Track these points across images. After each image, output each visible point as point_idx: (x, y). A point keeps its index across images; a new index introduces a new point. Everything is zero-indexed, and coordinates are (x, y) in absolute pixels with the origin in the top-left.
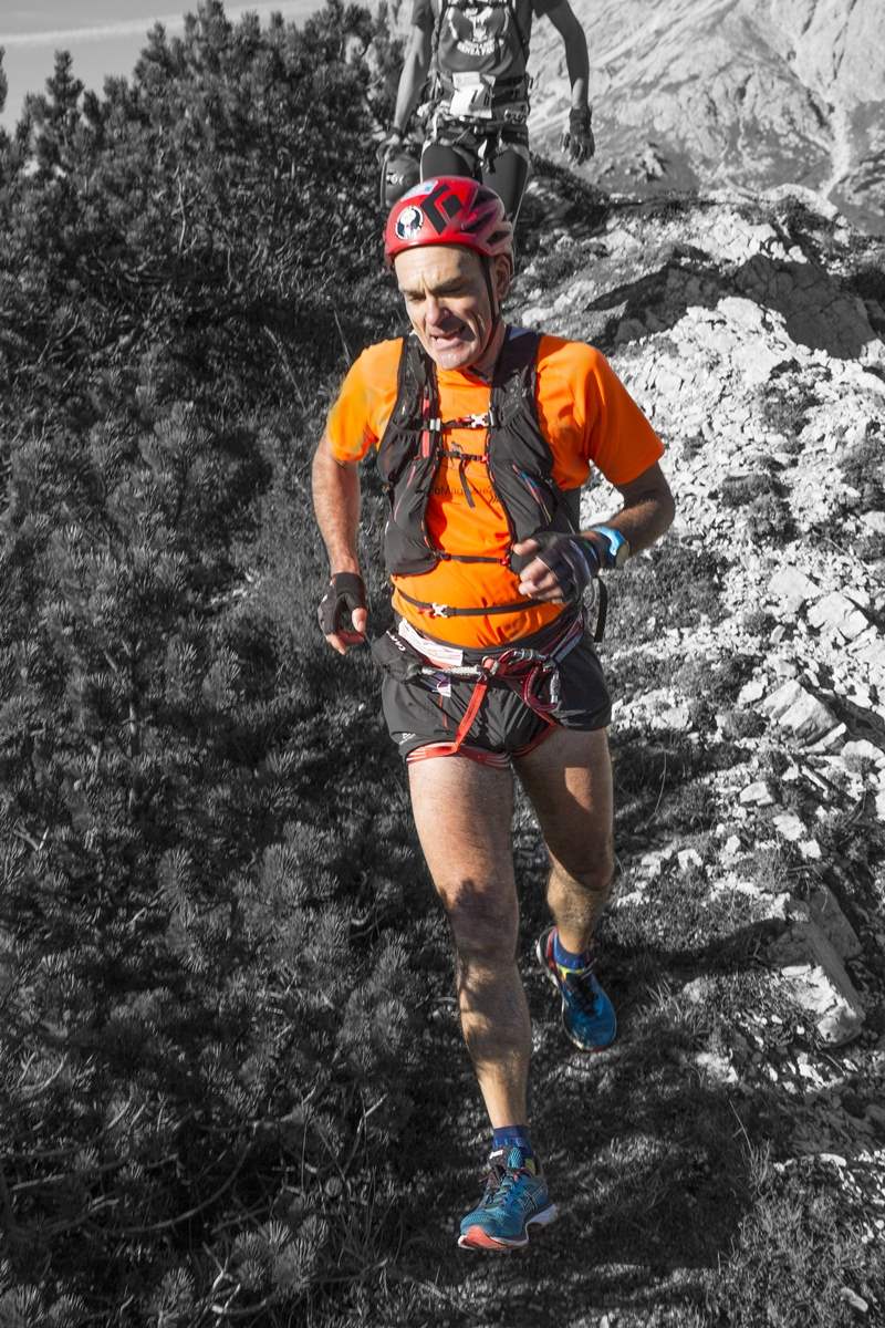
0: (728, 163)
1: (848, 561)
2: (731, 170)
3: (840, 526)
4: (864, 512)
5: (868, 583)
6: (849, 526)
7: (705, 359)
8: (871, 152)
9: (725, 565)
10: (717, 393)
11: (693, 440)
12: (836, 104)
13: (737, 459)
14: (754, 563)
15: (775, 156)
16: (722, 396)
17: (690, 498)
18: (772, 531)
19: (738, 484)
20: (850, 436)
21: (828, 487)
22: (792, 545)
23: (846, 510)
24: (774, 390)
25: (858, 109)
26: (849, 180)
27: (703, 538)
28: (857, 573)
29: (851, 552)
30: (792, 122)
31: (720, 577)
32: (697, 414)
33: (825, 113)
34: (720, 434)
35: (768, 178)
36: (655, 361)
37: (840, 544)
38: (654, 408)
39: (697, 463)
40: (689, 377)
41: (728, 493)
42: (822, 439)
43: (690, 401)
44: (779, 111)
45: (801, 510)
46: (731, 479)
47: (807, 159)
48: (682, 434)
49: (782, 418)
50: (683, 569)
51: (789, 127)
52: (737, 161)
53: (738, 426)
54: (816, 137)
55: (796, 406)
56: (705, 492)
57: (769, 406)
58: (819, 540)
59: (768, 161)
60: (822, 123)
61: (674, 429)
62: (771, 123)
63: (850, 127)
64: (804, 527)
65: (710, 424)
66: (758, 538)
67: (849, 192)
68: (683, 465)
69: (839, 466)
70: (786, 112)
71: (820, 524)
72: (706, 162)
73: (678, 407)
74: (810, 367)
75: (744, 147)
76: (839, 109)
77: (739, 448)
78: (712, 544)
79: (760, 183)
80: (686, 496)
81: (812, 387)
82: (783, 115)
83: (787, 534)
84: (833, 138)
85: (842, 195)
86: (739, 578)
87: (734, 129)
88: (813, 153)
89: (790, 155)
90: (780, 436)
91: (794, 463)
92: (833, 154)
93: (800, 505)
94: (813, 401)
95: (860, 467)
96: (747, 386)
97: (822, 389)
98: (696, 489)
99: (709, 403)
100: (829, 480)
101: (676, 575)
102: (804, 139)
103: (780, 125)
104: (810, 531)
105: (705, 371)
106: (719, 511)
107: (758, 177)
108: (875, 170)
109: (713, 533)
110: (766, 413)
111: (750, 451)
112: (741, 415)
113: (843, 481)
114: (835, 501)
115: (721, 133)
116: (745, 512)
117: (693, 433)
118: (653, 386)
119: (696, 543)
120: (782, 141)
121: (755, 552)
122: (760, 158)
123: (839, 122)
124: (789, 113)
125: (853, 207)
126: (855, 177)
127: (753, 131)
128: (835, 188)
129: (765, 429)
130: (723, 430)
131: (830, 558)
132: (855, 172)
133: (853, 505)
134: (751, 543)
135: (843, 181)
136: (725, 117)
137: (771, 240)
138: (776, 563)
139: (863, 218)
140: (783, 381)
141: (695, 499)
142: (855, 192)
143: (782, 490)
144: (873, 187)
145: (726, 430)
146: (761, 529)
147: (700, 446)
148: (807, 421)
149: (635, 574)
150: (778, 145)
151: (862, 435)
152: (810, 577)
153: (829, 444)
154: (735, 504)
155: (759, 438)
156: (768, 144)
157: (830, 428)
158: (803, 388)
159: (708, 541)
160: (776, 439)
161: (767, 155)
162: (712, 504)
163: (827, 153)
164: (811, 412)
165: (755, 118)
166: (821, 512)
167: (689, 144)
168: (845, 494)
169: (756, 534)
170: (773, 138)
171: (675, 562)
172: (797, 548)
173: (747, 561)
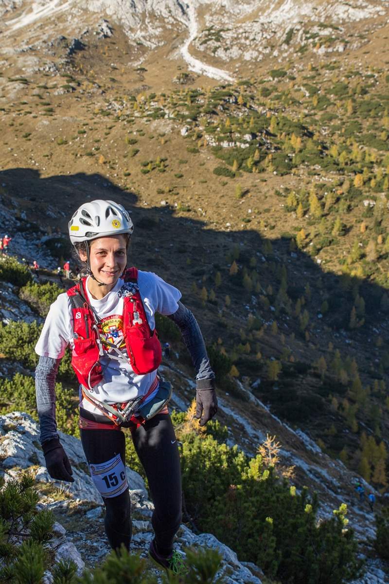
0: (142, 30)
2: (143, 33)
8: (207, 27)
12: (190, 4)
15: (163, 27)
25: (199, 6)
26: (197, 40)
30: (170, 12)
33: (185, 8)
35: (160, 37)
44: (164, 7)
47: (178, 29)
51: (169, 14)
52: (146, 29)
54: (181, 19)
59: (160, 30)
60: (184, 13)
62: (161, 12)
63: (196, 15)
67: (198, 44)
70: (167, 7)
72: (131, 29)
75: (149, 23)
76: (191, 6)
79: (157, 40)
82: (166, 8)
84: (189, 20)
85: (195, 46)
87: (144, 14)
88: (181, 26)
89: (169, 27)
92: (189, 27)
102: (176, 20)
103: (165, 13)
107: (156, 37)
108: (209, 35)
115: (138, 16)
120: (166, 20)
122: (156, 28)
123: (191, 12)
124: (168, 7)
125: (200, 51)
126: (200, 38)
127: (153, 15)
128: (191, 43)
132: (200, 35)
135: (195, 39)
136: (139, 8)
139: (204, 57)
142: (201, 44)
144: (208, 43)
150: (164, 22)
156: (160, 22)
161: (159, 27)
163: (187, 27)
165: (153, 9)
167: (123, 21)
170: (162, 19)
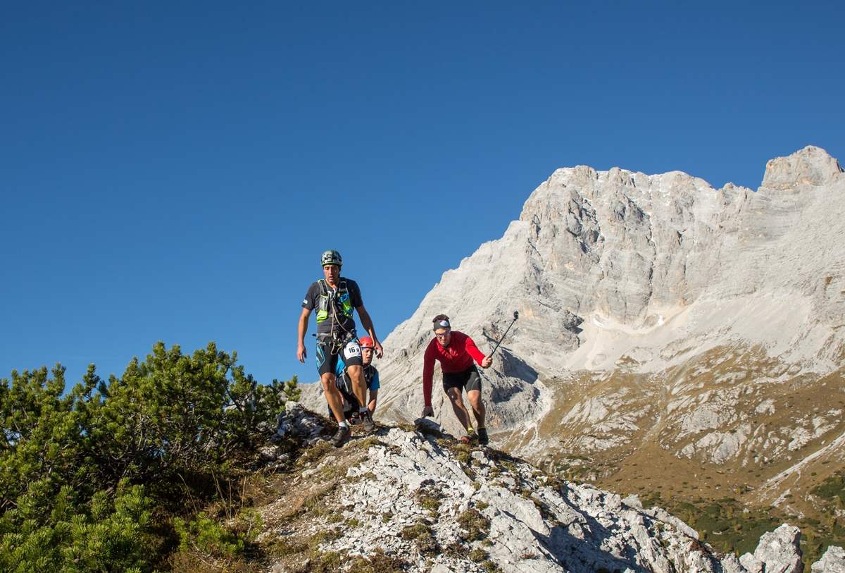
1: (467, 561)
3: (461, 546)
4: (472, 541)
5: (478, 570)
6: (466, 546)
7: (390, 480)
9: (408, 565)
10: (396, 495)
11: (387, 514)
13: (409, 521)
14: (422, 564)
16: (399, 495)
17: (388, 537)
18: (429, 549)
19: (410, 529)
20: (461, 508)
21: (453, 530)
22: (440, 556)
23: (463, 540)
24: (423, 490)
27: (396, 553)
28: (472, 566)
29: (468, 558)
31: (406, 570)
32: (388, 503)
34: (400, 511)
36: (366, 483)
37: (462, 555)
38: (367, 502)
39: (390, 523)
40: (383, 488)
41: (406, 533)
42: (448, 511)
43: (384, 498)
45: (442, 540)
46: (406, 527)
48: (382, 512)
49: (428, 503)
50: (387, 566)
53: (408, 508)
55: (434, 498)
56: (395, 534)
57: (422, 498)
58: (452, 553)
61: (378, 510)
64: (445, 547)
65: (395, 507)
66: (423, 552)
68: (383, 524)
69: (458, 522)
71: (452, 545)
73: (379, 501)
74: (439, 482)
77: (410, 516)
78: (400, 556)
80: (386, 536)
81: (441, 490)
83: (437, 550)
86: (415, 570)
90: (428, 511)
91: (436, 522)
93: (441, 537)
94: (442, 496)
95: (467, 521)
96: (411, 491)
97: (445, 491)
98: (391, 533)
99: (393, 499)
100: (454, 526)
101: (384, 569)
104: (447, 549)
105: (390, 486)
106: (403, 542)
109: (401, 551)
110: (421, 501)
111: (415, 517)
112: (409, 503)
113: (460, 527)
114: (458, 535)
116: (415, 542)
117: (387, 511)
118: (366, 494)
119: (392, 555)
121: (422, 559)
129: (421, 508)
130: (401, 509)
131: (458, 560)
133: (466, 537)
134: (419, 555)
137: (415, 438)
138: (433, 563)
140: (427, 488)
141: (390, 538)
143: (432, 532)
145: (402, 510)
146: (423, 548)
147: (391, 517)
148: (441, 504)
149: (364, 569)
151: (466, 507)
152: (450, 568)
153: (452, 513)
154: (410, 539)
155: (419, 512)
157: (451, 506)
158: (437, 490)
159: (399, 554)
160: (426, 512)
162: (399, 539)
164: (442, 500)
166: (452, 539)
168: (462, 533)
169: (421, 551)
171: (383, 563)
172: (442, 557)
173: (419, 563)
